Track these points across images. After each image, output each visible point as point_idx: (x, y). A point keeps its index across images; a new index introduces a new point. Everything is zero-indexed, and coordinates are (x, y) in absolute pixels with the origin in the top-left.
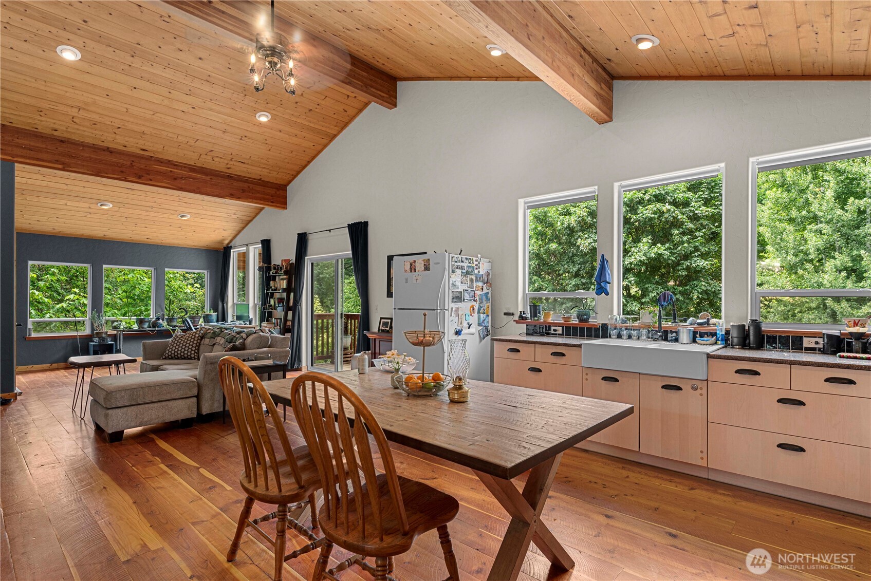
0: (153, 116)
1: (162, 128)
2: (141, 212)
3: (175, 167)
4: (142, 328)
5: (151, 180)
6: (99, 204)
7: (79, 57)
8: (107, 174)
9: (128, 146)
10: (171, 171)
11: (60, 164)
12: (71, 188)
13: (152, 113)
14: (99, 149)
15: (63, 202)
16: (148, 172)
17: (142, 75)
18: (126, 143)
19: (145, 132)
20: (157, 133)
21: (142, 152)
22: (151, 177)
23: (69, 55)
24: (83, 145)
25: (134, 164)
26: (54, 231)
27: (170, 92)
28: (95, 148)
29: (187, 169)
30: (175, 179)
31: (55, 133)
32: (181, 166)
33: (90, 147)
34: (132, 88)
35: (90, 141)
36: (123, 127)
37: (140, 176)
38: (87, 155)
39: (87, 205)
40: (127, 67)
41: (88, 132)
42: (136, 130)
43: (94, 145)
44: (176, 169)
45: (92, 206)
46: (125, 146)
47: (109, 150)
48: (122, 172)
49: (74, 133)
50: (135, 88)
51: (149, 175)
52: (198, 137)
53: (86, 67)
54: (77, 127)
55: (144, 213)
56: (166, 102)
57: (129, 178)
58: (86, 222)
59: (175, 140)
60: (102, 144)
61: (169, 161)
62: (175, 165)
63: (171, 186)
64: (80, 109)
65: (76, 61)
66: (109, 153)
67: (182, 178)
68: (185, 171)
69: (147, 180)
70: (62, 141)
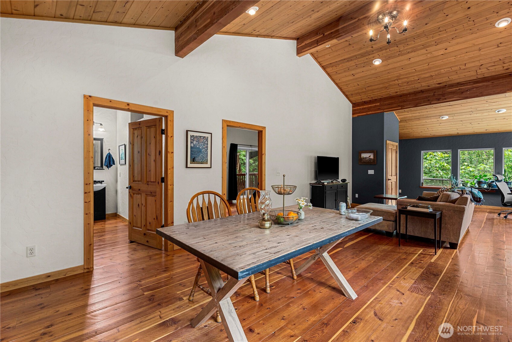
0: (429, 66)
1: (438, 69)
2: (467, 116)
3: (462, 85)
4: (480, 187)
5: (446, 99)
6: (441, 118)
7: (381, 61)
8: (421, 104)
9: (430, 85)
10: (459, 89)
11: (400, 107)
12: (422, 114)
13: (427, 64)
14: (417, 93)
15: (424, 121)
16: (443, 95)
17: (408, 51)
18: (428, 84)
19: (432, 75)
20: (439, 72)
21: (438, 85)
22: (445, 97)
23: (377, 62)
24: (410, 94)
25: (435, 93)
26: (431, 135)
27: (426, 50)
28: (415, 93)
29: (472, 83)
30: (462, 93)
31: (398, 93)
32: (468, 83)
33: (412, 94)
34: (409, 59)
35: (412, 91)
36: (420, 78)
37: (439, 99)
38: (412, 98)
39: (436, 120)
40: (400, 53)
41: (408, 87)
42: (427, 76)
43: (415, 92)
44: (463, 86)
45: (438, 119)
46: (429, 86)
47: (422, 92)
48: (429, 100)
49: (404, 90)
50: (410, 59)
51: (444, 97)
52: (465, 62)
53: (385, 63)
54: (403, 87)
55: (470, 116)
56: (429, 55)
57: (432, 102)
58: (442, 128)
59: (451, 71)
60: (418, 90)
61: (458, 83)
62: (462, 84)
63: (459, 98)
64: (398, 80)
65: (381, 64)
66: (422, 93)
67: (467, 91)
68: (469, 85)
69: (443, 100)
70: (401, 96)
